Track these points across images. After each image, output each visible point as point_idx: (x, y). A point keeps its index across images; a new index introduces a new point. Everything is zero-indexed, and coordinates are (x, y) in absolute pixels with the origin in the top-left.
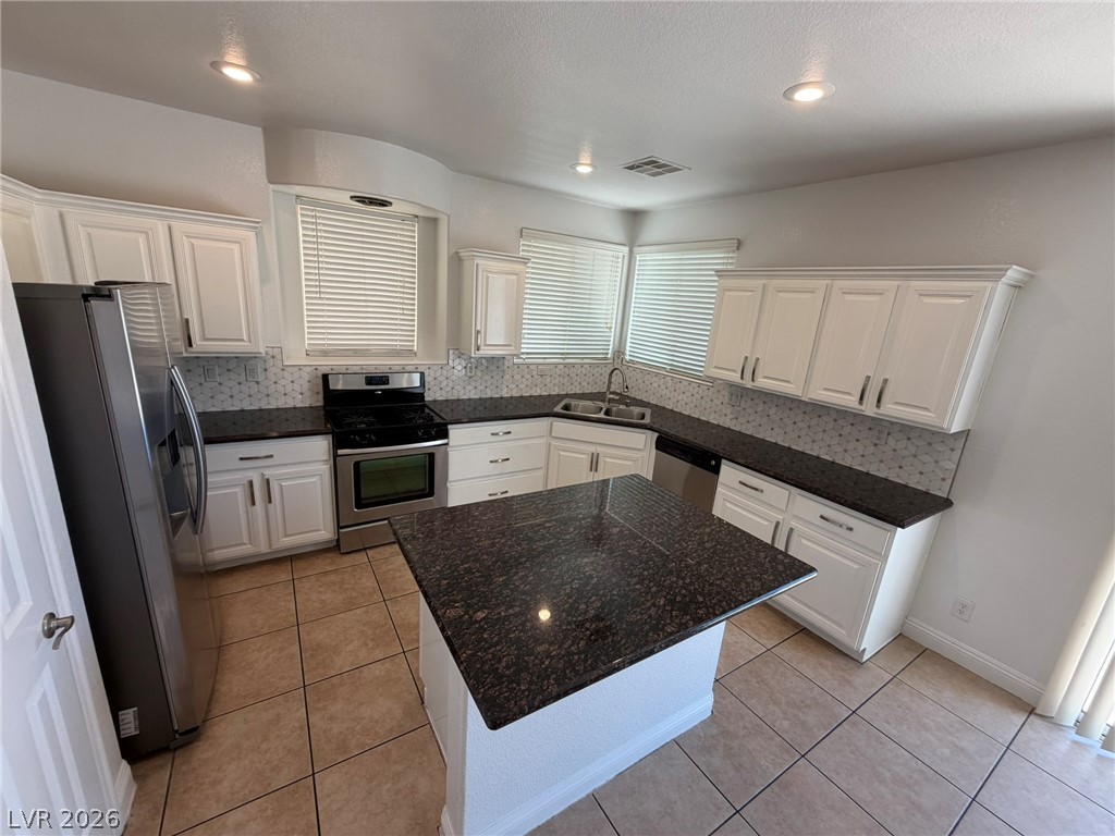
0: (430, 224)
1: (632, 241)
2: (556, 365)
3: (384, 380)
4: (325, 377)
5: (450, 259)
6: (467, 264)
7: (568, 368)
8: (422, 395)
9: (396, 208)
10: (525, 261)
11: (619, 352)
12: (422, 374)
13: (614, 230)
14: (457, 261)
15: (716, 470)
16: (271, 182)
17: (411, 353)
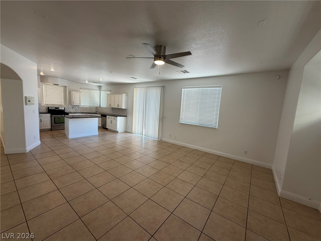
0: (65, 87)
1: (100, 90)
2: (88, 108)
3: (58, 108)
4: (48, 108)
5: (69, 92)
6: (71, 93)
7: (90, 108)
8: (64, 111)
9: (60, 85)
10: (81, 92)
11: (100, 106)
12: (64, 108)
13: (97, 88)
14: (70, 92)
15: (106, 117)
16: (41, 82)
17: (62, 105)
